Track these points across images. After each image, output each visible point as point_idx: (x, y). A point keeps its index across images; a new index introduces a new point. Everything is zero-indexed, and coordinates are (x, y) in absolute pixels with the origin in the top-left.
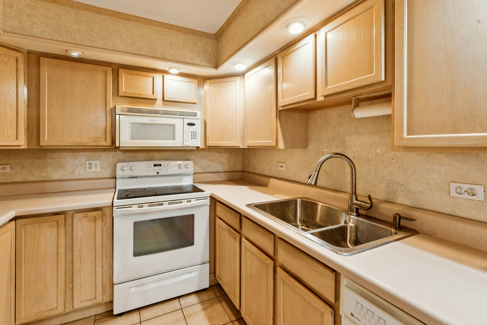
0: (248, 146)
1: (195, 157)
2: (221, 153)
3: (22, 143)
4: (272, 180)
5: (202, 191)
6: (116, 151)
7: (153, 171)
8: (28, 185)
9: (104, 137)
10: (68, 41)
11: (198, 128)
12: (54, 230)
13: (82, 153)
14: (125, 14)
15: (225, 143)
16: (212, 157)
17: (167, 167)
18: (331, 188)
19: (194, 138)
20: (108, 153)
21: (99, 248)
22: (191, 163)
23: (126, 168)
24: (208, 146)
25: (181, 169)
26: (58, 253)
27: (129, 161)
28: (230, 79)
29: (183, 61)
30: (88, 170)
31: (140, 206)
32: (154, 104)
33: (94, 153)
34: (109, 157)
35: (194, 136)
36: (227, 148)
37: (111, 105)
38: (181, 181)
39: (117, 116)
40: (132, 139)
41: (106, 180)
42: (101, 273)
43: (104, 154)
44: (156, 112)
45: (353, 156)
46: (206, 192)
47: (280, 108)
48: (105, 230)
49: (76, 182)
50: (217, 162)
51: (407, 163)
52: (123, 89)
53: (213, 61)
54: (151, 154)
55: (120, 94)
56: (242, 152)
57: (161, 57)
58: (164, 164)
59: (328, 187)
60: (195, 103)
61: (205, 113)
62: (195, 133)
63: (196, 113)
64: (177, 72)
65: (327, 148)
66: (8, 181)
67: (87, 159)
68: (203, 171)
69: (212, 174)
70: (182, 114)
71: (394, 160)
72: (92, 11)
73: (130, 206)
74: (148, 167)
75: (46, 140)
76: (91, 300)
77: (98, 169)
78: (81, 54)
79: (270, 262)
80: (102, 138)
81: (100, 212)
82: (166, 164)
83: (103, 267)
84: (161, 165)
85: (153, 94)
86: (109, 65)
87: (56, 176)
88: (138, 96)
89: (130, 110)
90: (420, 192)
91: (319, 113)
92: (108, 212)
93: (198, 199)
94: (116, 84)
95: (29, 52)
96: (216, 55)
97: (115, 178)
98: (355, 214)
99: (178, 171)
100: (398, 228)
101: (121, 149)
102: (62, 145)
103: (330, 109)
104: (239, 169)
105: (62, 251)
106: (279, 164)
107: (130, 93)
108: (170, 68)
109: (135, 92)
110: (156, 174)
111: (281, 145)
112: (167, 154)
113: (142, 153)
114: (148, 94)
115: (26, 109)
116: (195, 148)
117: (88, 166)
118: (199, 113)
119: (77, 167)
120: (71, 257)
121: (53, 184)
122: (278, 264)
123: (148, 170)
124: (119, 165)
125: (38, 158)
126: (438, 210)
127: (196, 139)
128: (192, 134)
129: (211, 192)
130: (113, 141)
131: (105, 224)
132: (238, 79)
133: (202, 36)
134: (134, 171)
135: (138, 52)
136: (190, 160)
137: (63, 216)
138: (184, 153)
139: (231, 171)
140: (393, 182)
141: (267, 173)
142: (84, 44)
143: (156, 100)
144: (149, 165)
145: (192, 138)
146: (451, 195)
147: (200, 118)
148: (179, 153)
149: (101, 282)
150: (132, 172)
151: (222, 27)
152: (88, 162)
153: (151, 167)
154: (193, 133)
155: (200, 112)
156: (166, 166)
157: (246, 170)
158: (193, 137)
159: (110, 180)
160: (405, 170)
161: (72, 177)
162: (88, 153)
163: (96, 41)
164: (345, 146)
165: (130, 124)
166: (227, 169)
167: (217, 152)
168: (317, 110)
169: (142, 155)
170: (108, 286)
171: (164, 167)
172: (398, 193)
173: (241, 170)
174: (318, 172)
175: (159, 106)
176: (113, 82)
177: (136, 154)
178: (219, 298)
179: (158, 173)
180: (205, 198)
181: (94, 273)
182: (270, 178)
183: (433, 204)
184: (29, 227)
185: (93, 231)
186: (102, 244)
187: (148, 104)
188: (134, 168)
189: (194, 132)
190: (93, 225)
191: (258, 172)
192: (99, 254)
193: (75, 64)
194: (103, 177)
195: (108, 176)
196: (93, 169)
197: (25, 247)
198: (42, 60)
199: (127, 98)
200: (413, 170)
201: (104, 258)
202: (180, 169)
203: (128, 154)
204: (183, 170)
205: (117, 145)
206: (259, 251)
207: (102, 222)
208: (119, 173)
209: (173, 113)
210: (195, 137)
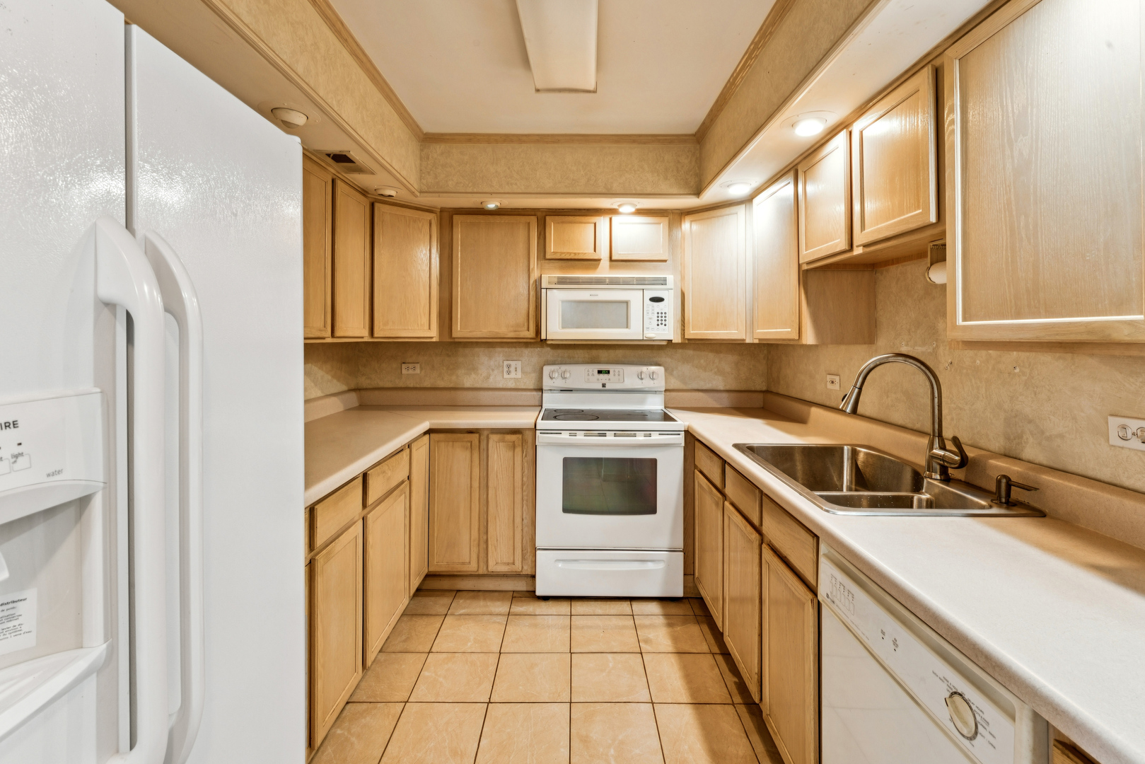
0: (760, 340)
1: (668, 360)
2: (721, 352)
3: (433, 334)
4: (815, 411)
5: (672, 420)
6: (542, 347)
7: (596, 382)
8: (438, 393)
9: (526, 324)
10: (484, 191)
11: (670, 306)
12: (468, 453)
13: (499, 349)
14: (553, 135)
15: (718, 334)
16: (702, 361)
17: (619, 375)
18: (915, 428)
19: (662, 324)
20: (532, 349)
21: (518, 490)
22: (659, 370)
23: (556, 375)
24: (689, 340)
25: (644, 381)
26: (471, 487)
27: (561, 363)
28: (727, 210)
29: (640, 192)
30: (506, 376)
31: (573, 432)
32: (596, 267)
33: (514, 349)
34: (531, 357)
35: (662, 320)
36: (732, 344)
37: (535, 275)
38: (642, 402)
39: (544, 291)
40: (563, 327)
41: (529, 393)
42: (520, 528)
43: (526, 351)
44: (599, 281)
45: (950, 361)
46: (679, 422)
47: (805, 267)
48: (526, 464)
49: (490, 393)
50: (712, 370)
51: (1038, 374)
52: (552, 248)
53: (692, 183)
54: (594, 352)
55: (548, 256)
56: (765, 352)
57: (604, 191)
58: (614, 371)
59: (910, 425)
60: (665, 261)
61: (683, 278)
62: (663, 315)
63: (665, 279)
64: (633, 210)
65: (907, 345)
66: (418, 386)
67: (504, 359)
68: (685, 387)
69: (701, 394)
70: (641, 281)
71: (1017, 370)
72: (512, 141)
73: (558, 432)
74: (588, 375)
75: (459, 331)
76: (508, 564)
77: (519, 375)
78: (499, 204)
79: (755, 536)
80: (524, 325)
81: (520, 436)
82: (617, 371)
83: (523, 520)
84: (608, 372)
85: (595, 251)
86: (533, 213)
87: (468, 382)
88: (572, 256)
89: (562, 281)
90: (1061, 436)
91: (894, 270)
92: (529, 435)
93: (662, 432)
94: (542, 241)
95: (443, 210)
96: (698, 171)
97: (541, 390)
98: (938, 477)
99: (638, 384)
100: (1005, 503)
101: (549, 342)
102: (476, 336)
103: (909, 262)
104: (758, 388)
105: (476, 484)
106: (829, 378)
107: (562, 253)
108: (620, 206)
109: (569, 251)
110: (600, 387)
111: (809, 338)
112: (620, 353)
113: (581, 351)
114: (587, 251)
115: (438, 287)
116: (665, 343)
117: (505, 369)
118: (670, 278)
119: (493, 370)
120: (485, 496)
121: (465, 393)
122: (765, 540)
123: (588, 379)
124: (547, 369)
125: (449, 356)
126: (1091, 473)
127: (665, 325)
128: (658, 317)
129: (687, 424)
130: (538, 332)
131: (526, 456)
132: (741, 210)
133: (671, 142)
134: (567, 381)
135: (571, 190)
136: (659, 365)
137: (477, 435)
138: (649, 351)
139: (743, 389)
140: (1016, 416)
141: (808, 396)
142: (502, 192)
143: (599, 260)
144: (591, 370)
145: (658, 325)
146: (1111, 443)
147: (672, 287)
148: (640, 352)
149: (521, 541)
150: (564, 381)
151: (704, 123)
152: (506, 363)
153: (593, 375)
154: (660, 315)
155: (672, 276)
156: (617, 374)
157: (774, 389)
158: (660, 322)
159: (535, 393)
160: (1035, 389)
161: (485, 385)
162: (506, 350)
163: (516, 184)
164: (937, 339)
165: (561, 303)
166: (733, 385)
167: (712, 351)
168: (889, 265)
169: (580, 354)
170: (529, 550)
171: (614, 375)
172: (1025, 437)
173: (764, 388)
174: (860, 389)
175: (604, 271)
176: (539, 238)
177: (571, 352)
178: (698, 618)
179: (604, 385)
180: (676, 432)
181: (511, 525)
182: (811, 406)
183: (1083, 460)
184: (442, 445)
185: (512, 463)
186: (523, 485)
187: (587, 268)
188: (567, 375)
189: (662, 313)
190: (511, 454)
191: (793, 393)
192: (518, 498)
193: (491, 218)
194: (524, 387)
195: (532, 387)
196: (513, 375)
197: (438, 471)
198: (456, 218)
199: (557, 261)
200: (1049, 390)
201: (525, 506)
202: (640, 381)
203: (560, 352)
204: (647, 384)
205: (543, 337)
206: (744, 521)
207: (523, 453)
208: (547, 383)
209: (626, 282)
210: (663, 322)
